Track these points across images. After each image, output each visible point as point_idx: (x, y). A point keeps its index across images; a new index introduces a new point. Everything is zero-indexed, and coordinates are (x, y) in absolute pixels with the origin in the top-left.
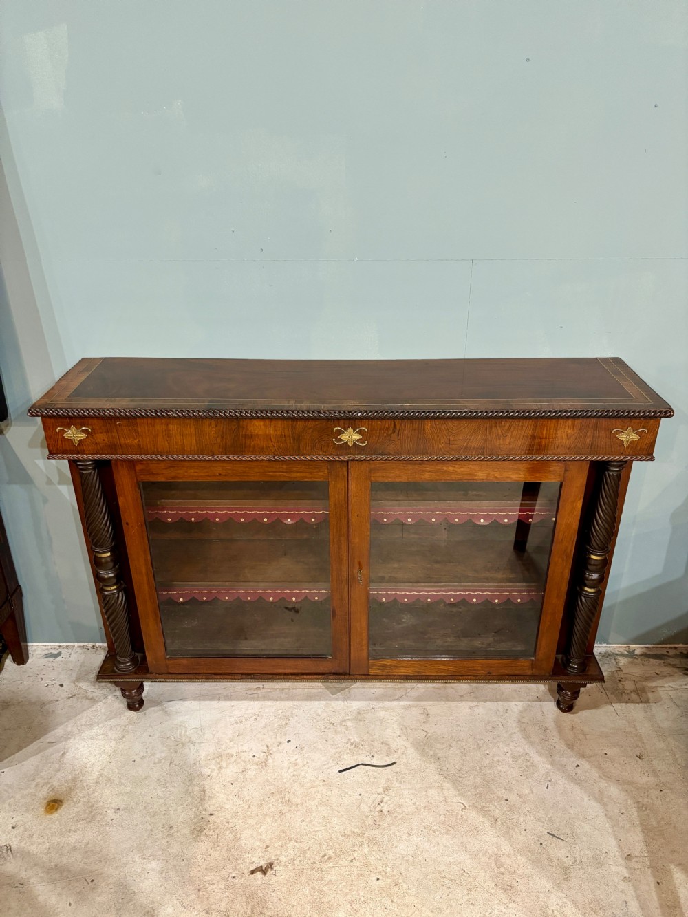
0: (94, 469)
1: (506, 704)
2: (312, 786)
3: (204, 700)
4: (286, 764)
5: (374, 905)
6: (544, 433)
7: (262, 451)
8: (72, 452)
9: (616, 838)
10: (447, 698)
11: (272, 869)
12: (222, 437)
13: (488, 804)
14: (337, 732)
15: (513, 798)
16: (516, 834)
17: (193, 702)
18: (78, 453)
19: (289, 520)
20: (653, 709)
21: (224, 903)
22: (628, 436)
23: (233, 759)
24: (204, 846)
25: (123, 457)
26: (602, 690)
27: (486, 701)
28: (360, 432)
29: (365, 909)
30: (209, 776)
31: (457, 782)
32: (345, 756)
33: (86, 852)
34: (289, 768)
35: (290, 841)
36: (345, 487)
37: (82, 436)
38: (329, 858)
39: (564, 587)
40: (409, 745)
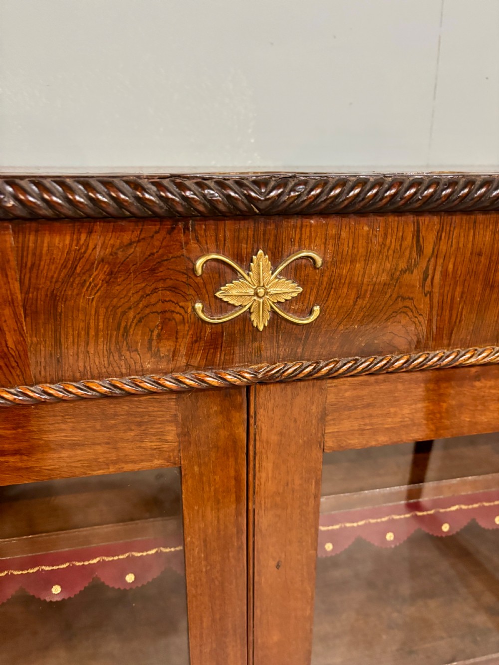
19: (56, 589)
28: (295, 272)
36: (237, 479)
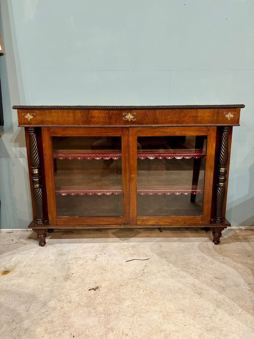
0: (34, 133)
1: (193, 243)
2: (115, 266)
3: (70, 243)
4: (104, 260)
5: (142, 299)
6: (200, 115)
7: (97, 123)
8: (27, 124)
9: (243, 279)
10: (169, 242)
11: (98, 289)
12: (82, 117)
13: (188, 270)
14: (125, 251)
15: (198, 268)
16: (201, 277)
17: (66, 244)
18: (29, 124)
19: (106, 158)
20: (251, 243)
21: (77, 299)
22: (230, 116)
23: (82, 259)
24: (69, 283)
25: (46, 126)
26: (231, 239)
27: (185, 242)
28: (133, 115)
29: (138, 300)
30: (72, 263)
31: (175, 264)
32: (128, 257)
33: (18, 286)
34: (105, 261)
35: (106, 281)
36: (127, 139)
37: (31, 117)
38: (123, 285)
39: (212, 182)
40: (154, 254)
